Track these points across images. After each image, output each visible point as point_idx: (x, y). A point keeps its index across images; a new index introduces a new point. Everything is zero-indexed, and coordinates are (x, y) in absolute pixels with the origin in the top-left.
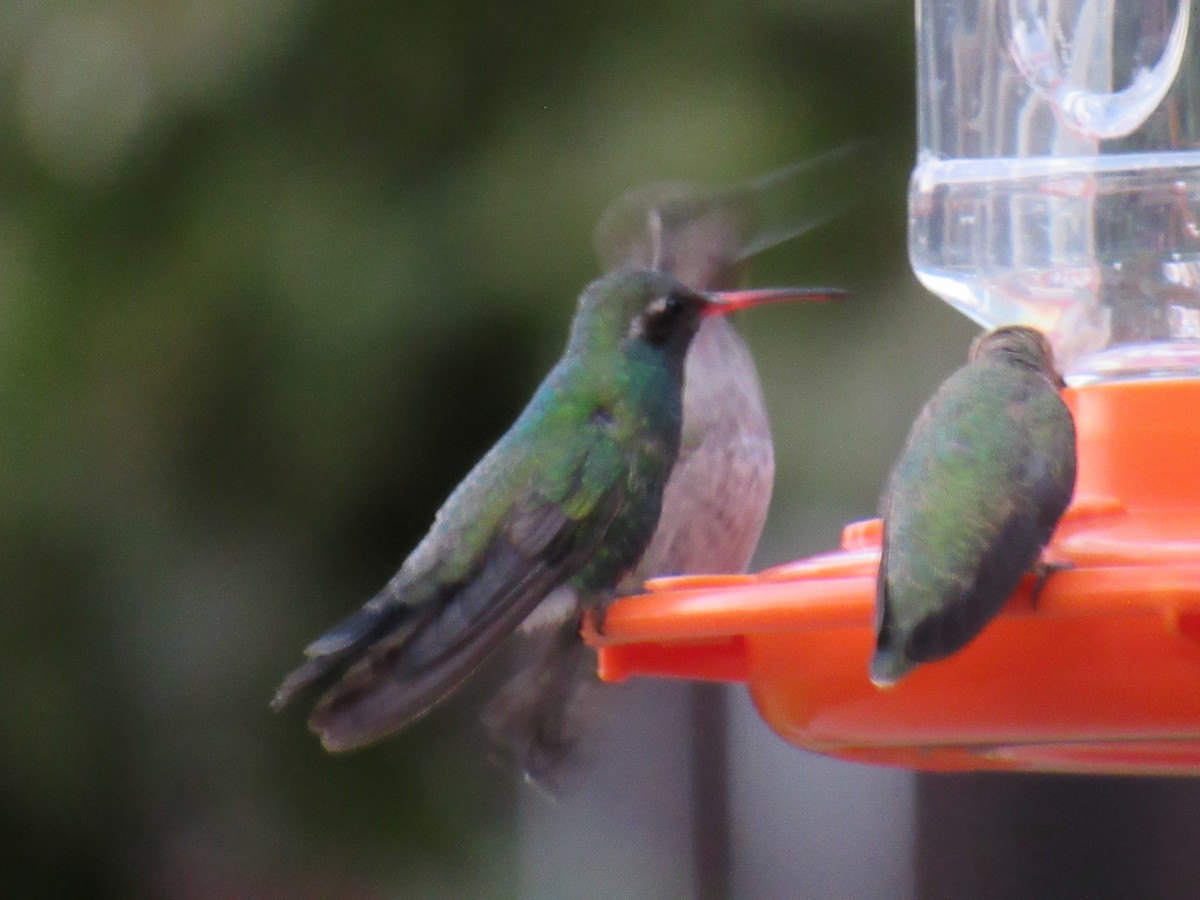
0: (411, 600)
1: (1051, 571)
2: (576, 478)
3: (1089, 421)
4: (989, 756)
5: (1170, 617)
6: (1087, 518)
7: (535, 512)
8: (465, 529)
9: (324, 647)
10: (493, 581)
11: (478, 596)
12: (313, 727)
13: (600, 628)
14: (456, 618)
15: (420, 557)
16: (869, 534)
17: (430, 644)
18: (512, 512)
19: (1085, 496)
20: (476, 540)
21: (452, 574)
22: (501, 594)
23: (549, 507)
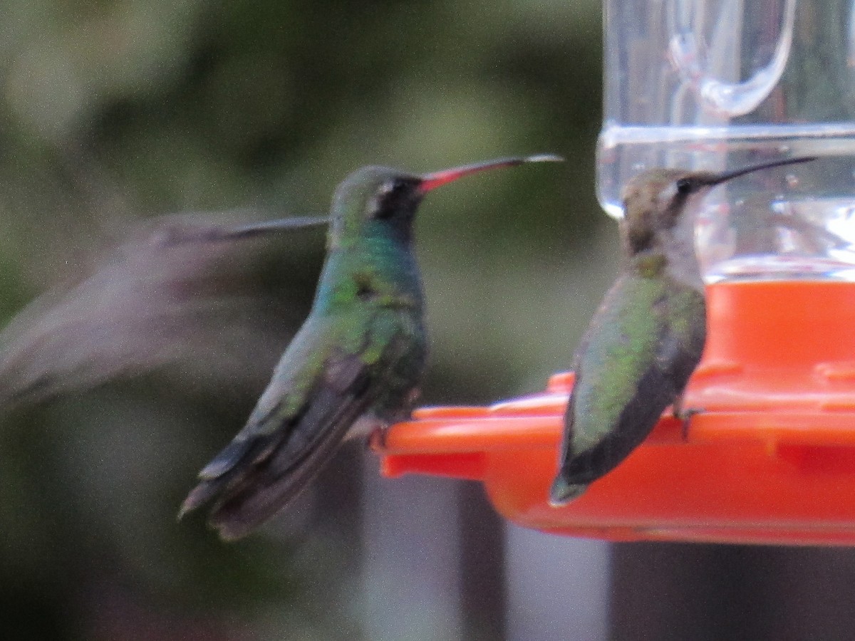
5: (771, 448)
7: (342, 362)
8: (296, 379)
9: (211, 471)
13: (383, 444)
16: (567, 381)
21: (290, 411)
23: (351, 357)
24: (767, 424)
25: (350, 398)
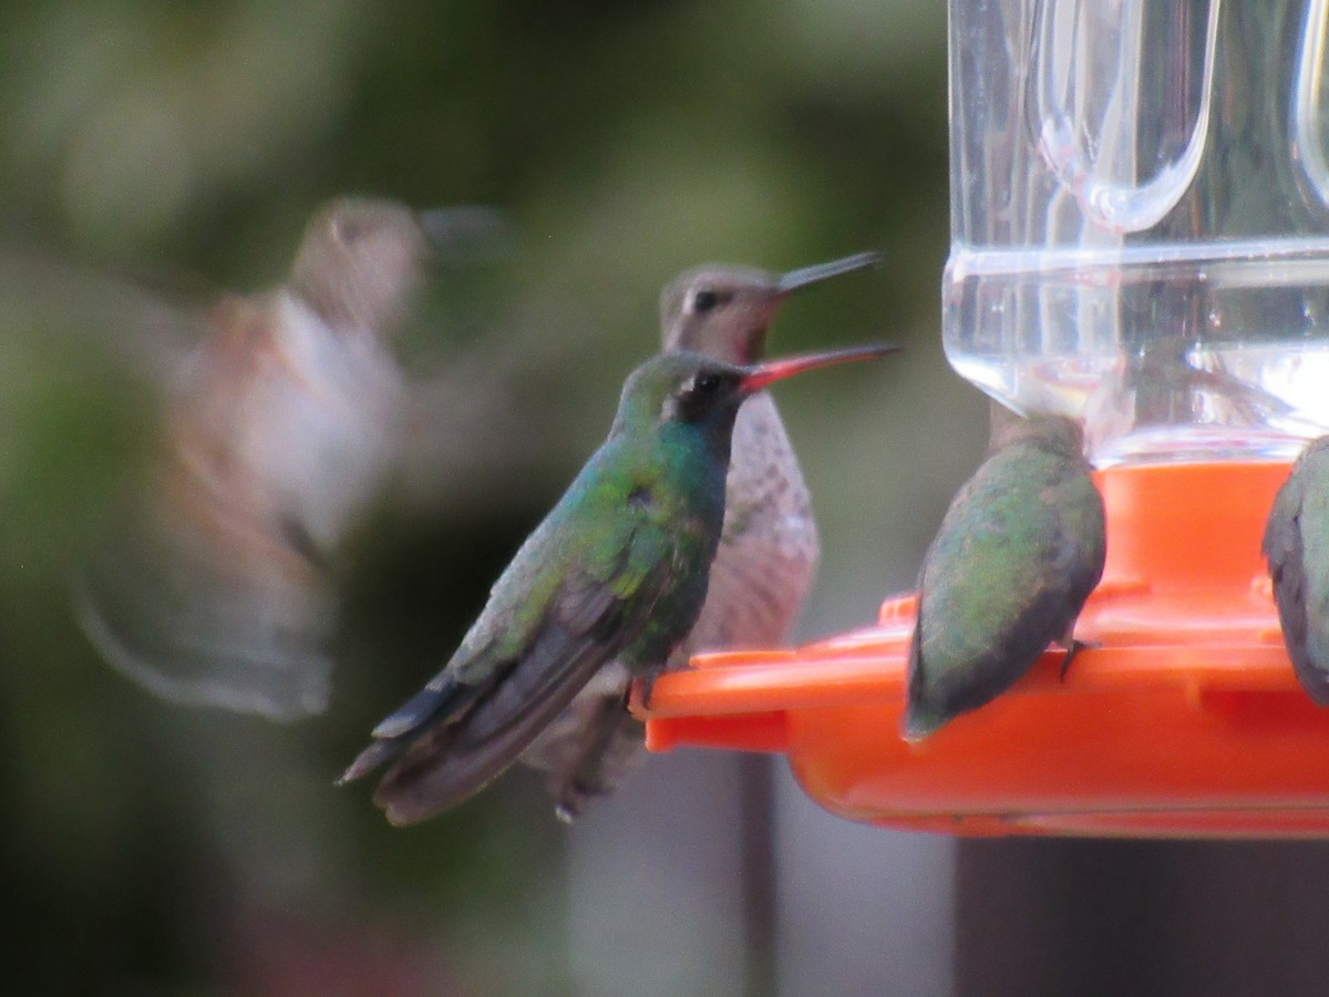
0: (469, 678)
1: (1079, 646)
2: (623, 557)
3: (1117, 501)
4: (1021, 823)
5: (1192, 692)
6: (1113, 595)
7: (583, 591)
8: (517, 607)
9: (389, 728)
10: (544, 657)
11: (530, 672)
12: (378, 801)
13: (646, 701)
14: (510, 694)
15: (475, 637)
16: (903, 611)
17: (487, 720)
18: (561, 589)
19: (1112, 575)
20: (529, 617)
21: (506, 652)
22: (552, 670)
23: (597, 586)
24: (1185, 660)
25: (590, 642)
